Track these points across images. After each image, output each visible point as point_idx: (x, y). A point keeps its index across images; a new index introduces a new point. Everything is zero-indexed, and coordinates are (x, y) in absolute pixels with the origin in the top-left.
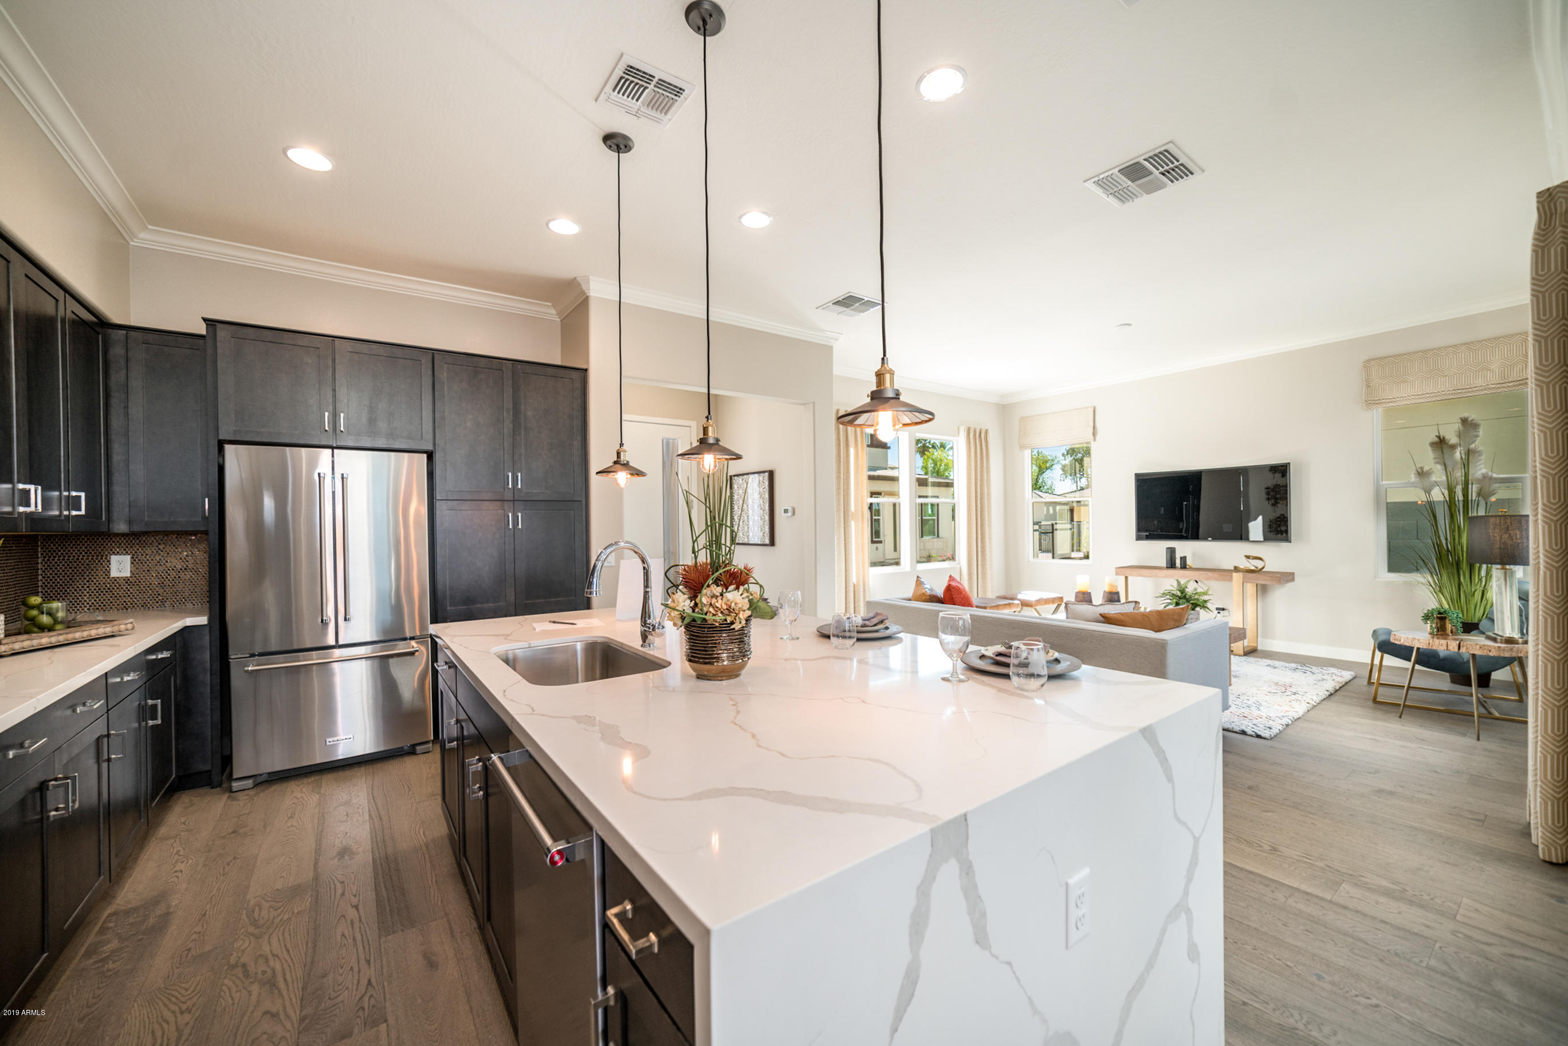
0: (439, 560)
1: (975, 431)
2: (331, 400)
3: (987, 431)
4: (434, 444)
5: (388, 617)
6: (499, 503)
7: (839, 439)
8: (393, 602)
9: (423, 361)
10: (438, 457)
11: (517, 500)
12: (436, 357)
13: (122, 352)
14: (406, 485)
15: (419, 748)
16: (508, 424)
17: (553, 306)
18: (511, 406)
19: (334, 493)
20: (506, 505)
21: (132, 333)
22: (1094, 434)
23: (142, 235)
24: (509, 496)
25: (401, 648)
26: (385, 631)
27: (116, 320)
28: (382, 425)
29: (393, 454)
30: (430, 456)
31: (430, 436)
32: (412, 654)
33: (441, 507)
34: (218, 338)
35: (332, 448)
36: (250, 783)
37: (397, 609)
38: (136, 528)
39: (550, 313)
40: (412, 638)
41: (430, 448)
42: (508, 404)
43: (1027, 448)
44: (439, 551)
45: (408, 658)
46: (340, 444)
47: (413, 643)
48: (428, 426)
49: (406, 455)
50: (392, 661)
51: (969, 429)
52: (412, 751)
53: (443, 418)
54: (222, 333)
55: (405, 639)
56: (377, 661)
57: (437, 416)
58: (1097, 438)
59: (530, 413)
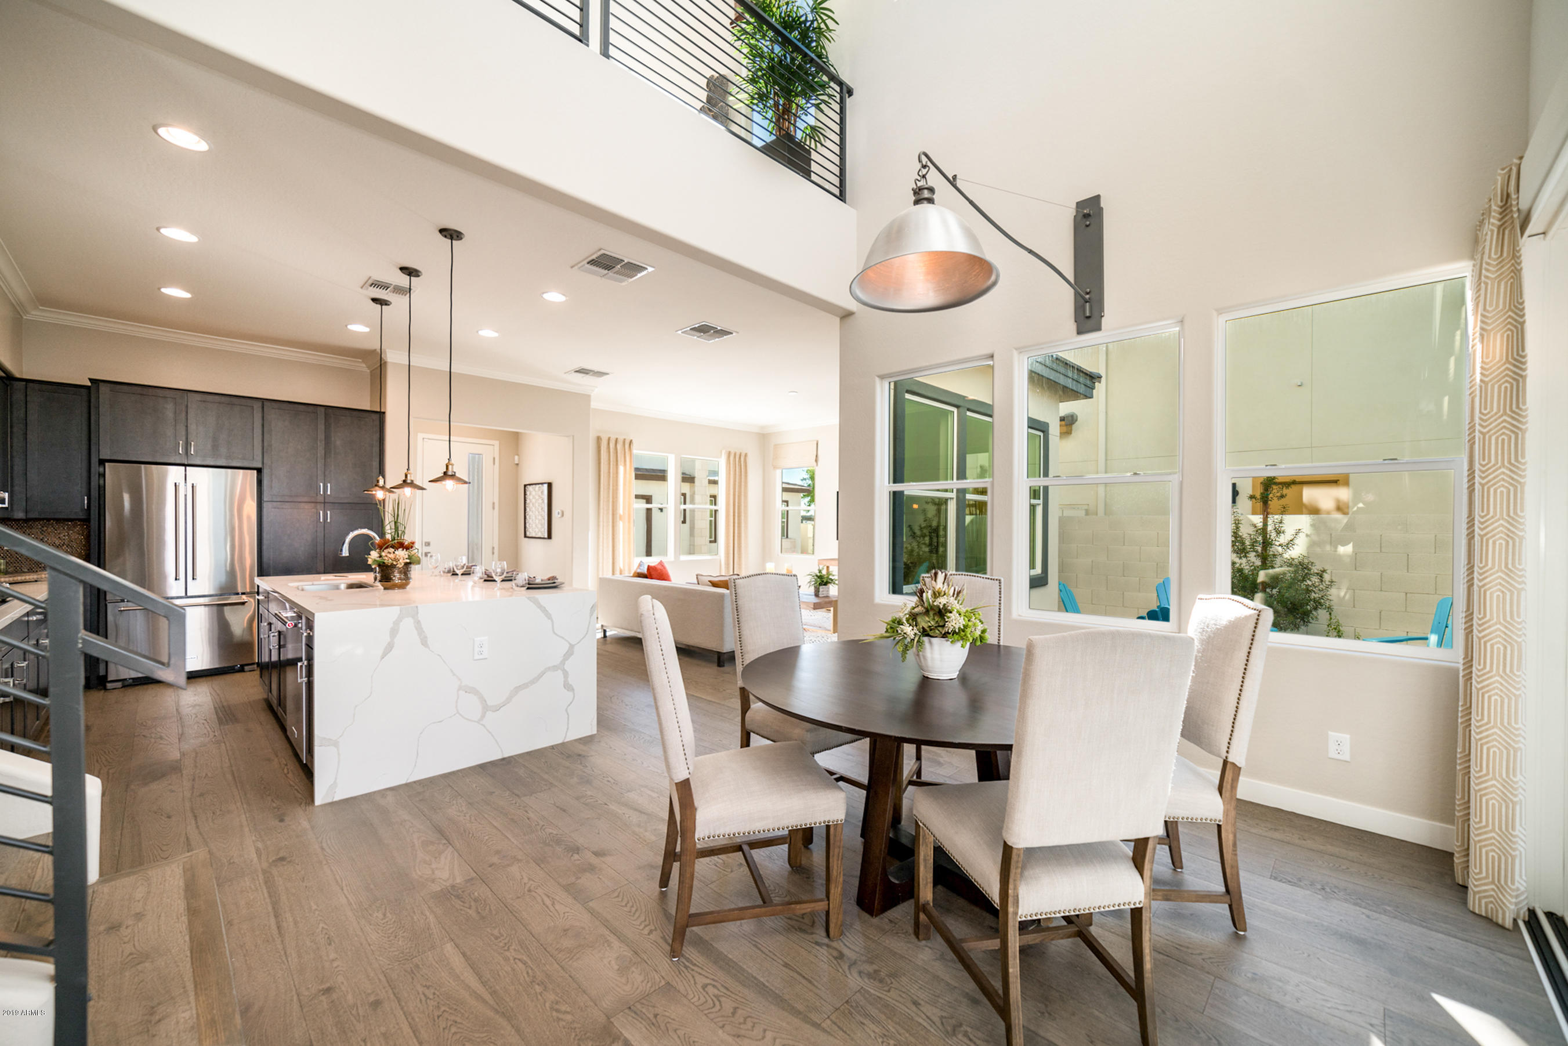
0: (265, 542)
1: (735, 454)
2: (184, 433)
3: (746, 455)
4: (263, 463)
5: (223, 578)
6: (313, 505)
7: (609, 460)
8: (228, 569)
9: (255, 407)
10: (266, 472)
11: (326, 503)
12: (265, 403)
13: (22, 397)
14: (241, 489)
15: (246, 668)
16: (321, 451)
17: (363, 362)
18: (323, 437)
19: (186, 495)
20: (318, 506)
21: (31, 385)
22: (816, 461)
23: (33, 313)
24: (320, 499)
25: (234, 599)
26: (221, 588)
27: (18, 375)
28: (223, 450)
29: (229, 471)
30: (259, 471)
31: (260, 458)
32: (243, 603)
33: (266, 507)
34: (100, 392)
35: (185, 465)
36: (119, 684)
37: (232, 574)
38: (31, 515)
39: (363, 368)
40: (243, 594)
41: (259, 465)
42: (321, 436)
43: (778, 468)
44: (265, 536)
45: (240, 607)
46: (190, 462)
47: (244, 597)
48: (258, 452)
49: (241, 471)
50: (226, 608)
51: (729, 453)
52: (242, 670)
53: (270, 446)
54: (103, 388)
55: (238, 594)
56: (215, 608)
57: (265, 444)
58: (819, 463)
59: (338, 443)
